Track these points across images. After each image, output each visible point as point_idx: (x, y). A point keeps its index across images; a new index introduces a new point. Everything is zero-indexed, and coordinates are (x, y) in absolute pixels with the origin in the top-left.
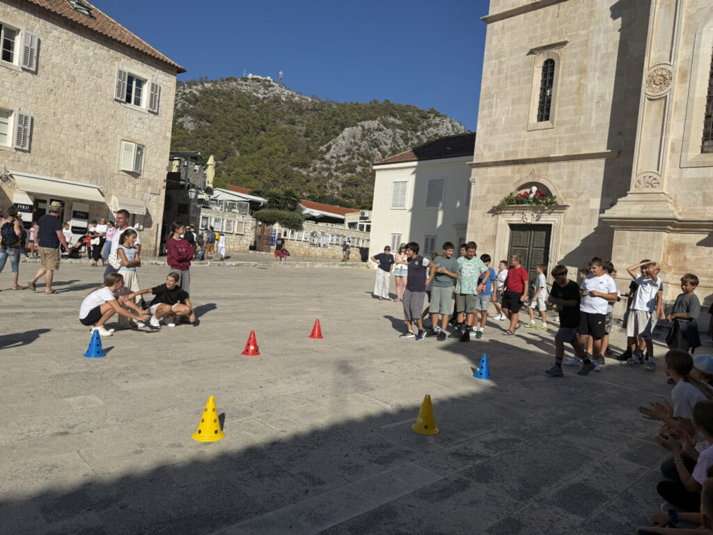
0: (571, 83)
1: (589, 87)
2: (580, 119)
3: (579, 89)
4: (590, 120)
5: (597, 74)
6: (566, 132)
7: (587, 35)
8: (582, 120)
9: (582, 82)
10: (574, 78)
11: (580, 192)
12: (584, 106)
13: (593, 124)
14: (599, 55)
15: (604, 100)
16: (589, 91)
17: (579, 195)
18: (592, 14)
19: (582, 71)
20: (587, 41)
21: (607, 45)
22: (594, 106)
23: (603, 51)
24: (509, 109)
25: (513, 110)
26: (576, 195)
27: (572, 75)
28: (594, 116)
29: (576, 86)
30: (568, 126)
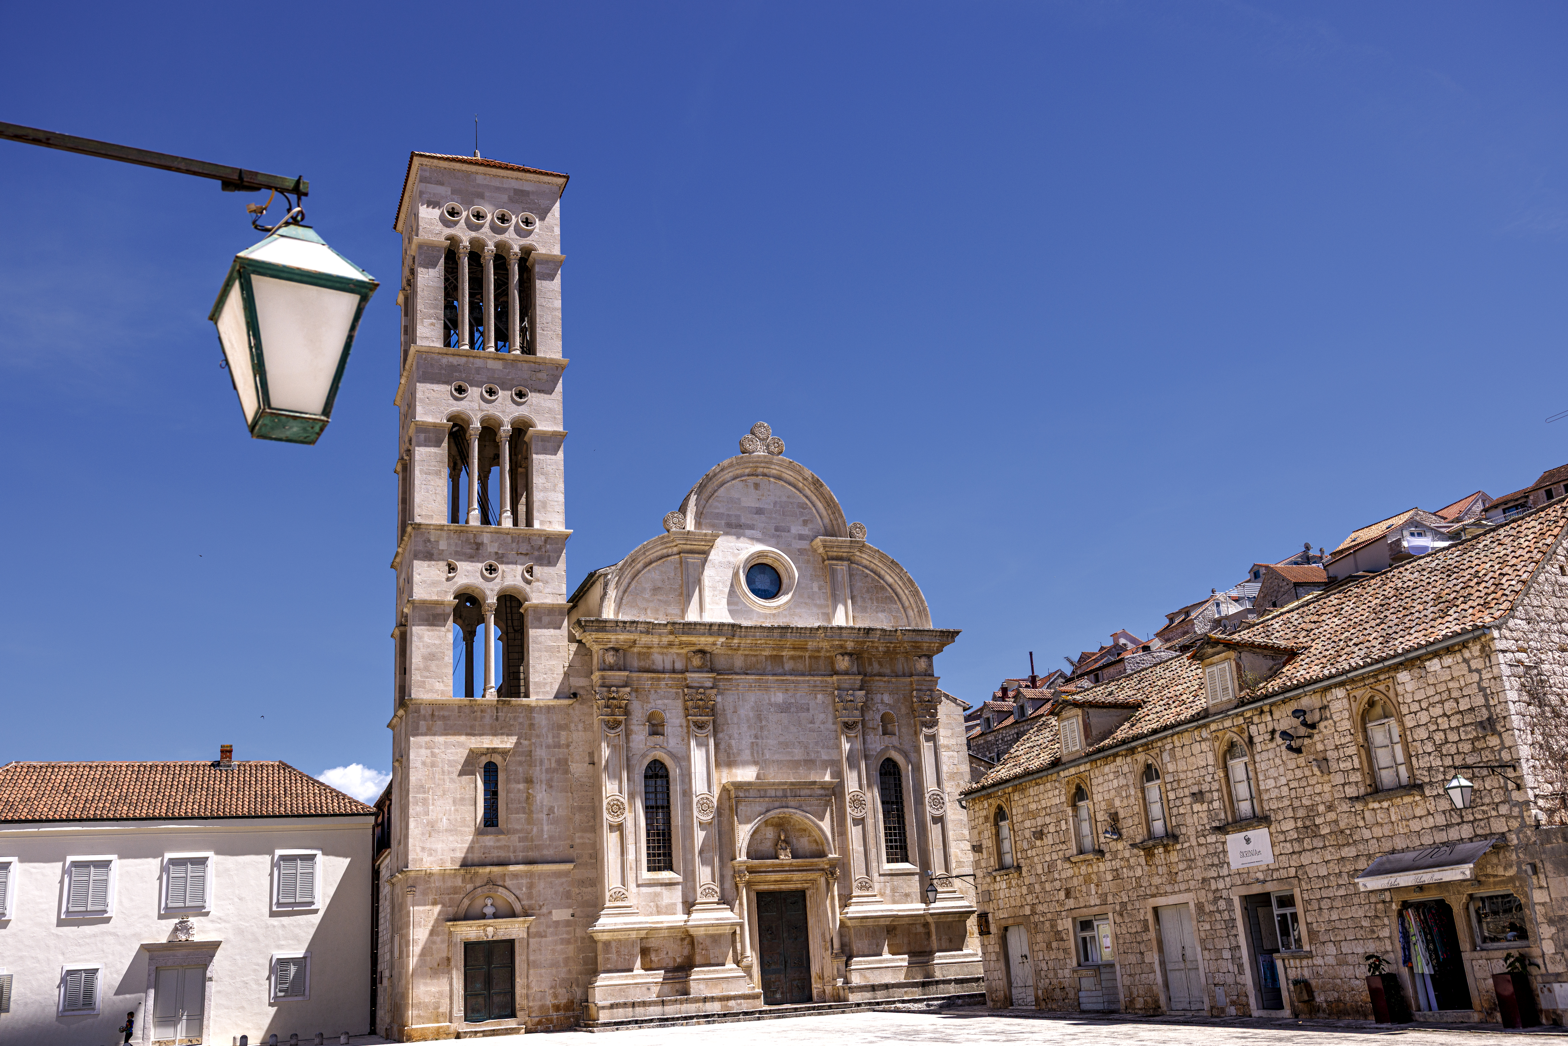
0: (519, 790)
1: (538, 798)
2: (532, 829)
3: (528, 798)
4: (542, 830)
5: (544, 787)
6: (520, 842)
7: (530, 745)
8: (535, 829)
9: (530, 791)
10: (521, 786)
11: (541, 903)
12: (535, 816)
13: (545, 836)
14: (544, 768)
15: (554, 813)
16: (538, 802)
17: (541, 907)
18: (532, 726)
19: (529, 781)
20: (531, 751)
21: (549, 760)
22: (545, 817)
23: (546, 765)
24: (450, 810)
25: (457, 810)
26: (537, 908)
27: (519, 783)
28: (546, 828)
29: (525, 795)
30: (521, 835)
